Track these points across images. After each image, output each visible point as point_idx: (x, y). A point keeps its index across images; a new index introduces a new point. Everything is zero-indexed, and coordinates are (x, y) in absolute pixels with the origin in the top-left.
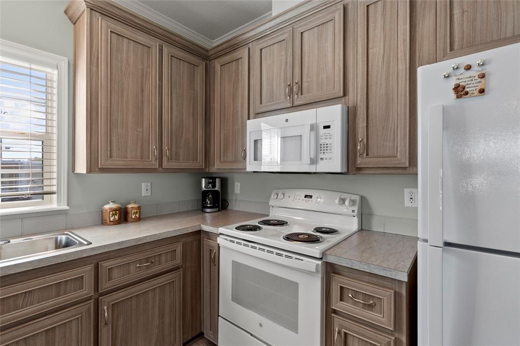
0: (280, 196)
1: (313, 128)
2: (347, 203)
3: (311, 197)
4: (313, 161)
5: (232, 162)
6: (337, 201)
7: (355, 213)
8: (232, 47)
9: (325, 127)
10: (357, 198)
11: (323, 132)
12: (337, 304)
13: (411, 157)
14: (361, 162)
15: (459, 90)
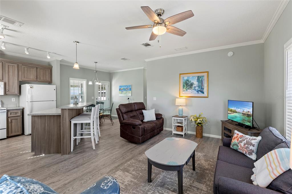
7: (1, 104)
10: (0, 101)
12: (9, 116)
13: (18, 93)
14: (7, 93)
15: (31, 87)
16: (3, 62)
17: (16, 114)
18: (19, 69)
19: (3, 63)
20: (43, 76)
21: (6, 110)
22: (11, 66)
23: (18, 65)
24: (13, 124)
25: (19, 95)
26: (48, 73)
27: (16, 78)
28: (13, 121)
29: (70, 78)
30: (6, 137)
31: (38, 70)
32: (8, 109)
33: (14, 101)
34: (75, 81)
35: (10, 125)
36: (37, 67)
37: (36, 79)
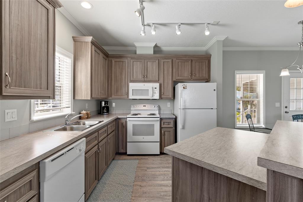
0: (135, 107)
1: (153, 88)
2: (156, 107)
3: (145, 106)
4: (153, 96)
5: (120, 96)
6: (153, 107)
7: (158, 109)
8: (120, 57)
9: (155, 88)
10: (158, 106)
11: (154, 89)
12: (163, 126)
13: (172, 96)
14: (162, 96)
15: (184, 88)
16: (159, 58)
17: (169, 124)
18: (173, 65)
19: (160, 60)
20: (199, 70)
21: (159, 119)
22: (166, 63)
23: (172, 60)
24: (166, 137)
25: (173, 98)
26: (205, 66)
27: (170, 77)
28: (166, 133)
29: (235, 71)
30: (159, 154)
31: (194, 62)
32: (161, 117)
33: (170, 106)
34: (242, 75)
35: (163, 137)
36: (192, 60)
37: (191, 76)
